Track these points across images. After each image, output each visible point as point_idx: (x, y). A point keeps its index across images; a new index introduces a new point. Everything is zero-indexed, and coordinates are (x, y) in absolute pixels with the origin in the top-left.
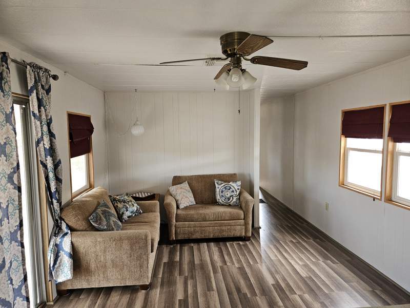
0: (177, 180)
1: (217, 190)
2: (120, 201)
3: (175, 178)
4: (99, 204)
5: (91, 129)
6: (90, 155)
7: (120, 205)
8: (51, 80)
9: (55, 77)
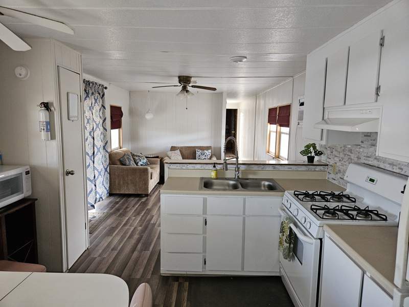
0: (173, 149)
1: (197, 155)
2: (137, 156)
3: (172, 147)
4: (125, 154)
5: (121, 115)
6: (121, 130)
7: (136, 158)
8: (104, 89)
9: (106, 88)
